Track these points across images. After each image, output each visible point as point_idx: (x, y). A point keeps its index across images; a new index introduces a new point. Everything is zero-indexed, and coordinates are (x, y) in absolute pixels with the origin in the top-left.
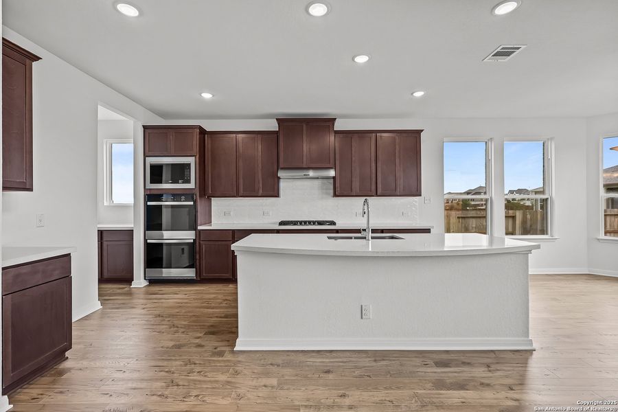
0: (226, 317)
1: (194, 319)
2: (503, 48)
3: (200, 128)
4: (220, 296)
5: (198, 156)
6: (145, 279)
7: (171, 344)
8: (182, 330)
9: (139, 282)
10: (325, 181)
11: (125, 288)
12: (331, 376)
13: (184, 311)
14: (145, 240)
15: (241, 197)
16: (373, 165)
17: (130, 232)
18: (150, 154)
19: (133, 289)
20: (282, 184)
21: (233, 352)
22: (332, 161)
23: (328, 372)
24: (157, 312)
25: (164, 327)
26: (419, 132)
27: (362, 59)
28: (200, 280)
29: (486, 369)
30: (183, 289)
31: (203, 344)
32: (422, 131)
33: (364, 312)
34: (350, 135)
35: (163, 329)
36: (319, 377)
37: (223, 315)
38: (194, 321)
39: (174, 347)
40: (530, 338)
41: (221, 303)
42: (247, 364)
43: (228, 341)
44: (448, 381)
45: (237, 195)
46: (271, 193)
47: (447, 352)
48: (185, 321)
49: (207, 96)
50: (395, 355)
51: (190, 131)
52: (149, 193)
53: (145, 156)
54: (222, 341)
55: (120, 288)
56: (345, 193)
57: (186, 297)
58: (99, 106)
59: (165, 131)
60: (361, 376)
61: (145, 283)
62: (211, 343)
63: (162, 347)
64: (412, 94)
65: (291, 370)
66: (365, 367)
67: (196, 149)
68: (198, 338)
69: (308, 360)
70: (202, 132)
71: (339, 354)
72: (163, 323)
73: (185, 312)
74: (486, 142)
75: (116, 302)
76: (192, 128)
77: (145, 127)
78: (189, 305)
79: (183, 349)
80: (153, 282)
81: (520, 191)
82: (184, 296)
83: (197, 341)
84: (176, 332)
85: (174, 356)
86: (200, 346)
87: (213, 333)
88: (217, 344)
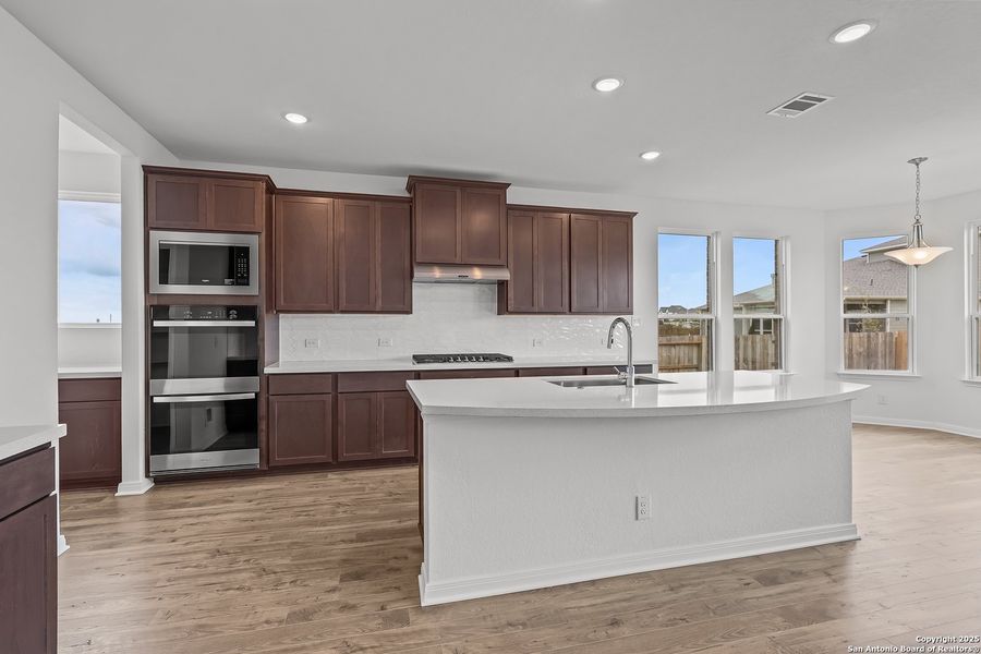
0: (361, 538)
1: (296, 551)
2: (805, 98)
3: (268, 180)
4: (323, 499)
5: (264, 234)
6: (147, 476)
7: (283, 612)
8: (288, 578)
9: (135, 482)
10: (485, 287)
11: (103, 498)
12: (625, 630)
13: (268, 536)
14: (149, 398)
15: (343, 312)
16: (566, 264)
17: (115, 383)
18: (161, 223)
19: (119, 500)
20: (417, 291)
21: (420, 609)
22: (503, 255)
23: (615, 623)
24: (212, 545)
25: (244, 575)
26: (629, 216)
27: (607, 86)
28: (269, 470)
29: (827, 579)
30: (236, 489)
31: (351, 602)
32: (636, 214)
33: (640, 508)
34: (532, 214)
35: (244, 581)
36: (608, 636)
37: (354, 536)
38: (303, 556)
39: (293, 617)
40: (853, 523)
41: (334, 513)
42: (464, 631)
43: (398, 588)
44: (797, 608)
45: (335, 308)
46: (400, 307)
47: (757, 558)
48: (282, 558)
49: (296, 119)
50: (694, 575)
51: (250, 184)
52: (155, 303)
53: (148, 228)
54: (386, 590)
55: (89, 501)
56: (523, 308)
57: (252, 506)
58: (62, 118)
59: (194, 180)
60: (672, 622)
61: (147, 485)
62: (366, 596)
63: (267, 622)
64: (641, 155)
65: (552, 631)
66: (664, 603)
67: (261, 221)
68: (333, 590)
69: (569, 605)
70: (271, 189)
71: (609, 586)
72: (236, 567)
73: (272, 539)
74: (709, 237)
75: (96, 531)
76: (254, 180)
77: (148, 171)
78: (270, 522)
79: (317, 620)
80: (162, 481)
81: (673, 309)
82: (248, 506)
83: (335, 597)
84: (278, 584)
85: (305, 638)
86: (346, 607)
87: (358, 576)
88: (382, 598)
